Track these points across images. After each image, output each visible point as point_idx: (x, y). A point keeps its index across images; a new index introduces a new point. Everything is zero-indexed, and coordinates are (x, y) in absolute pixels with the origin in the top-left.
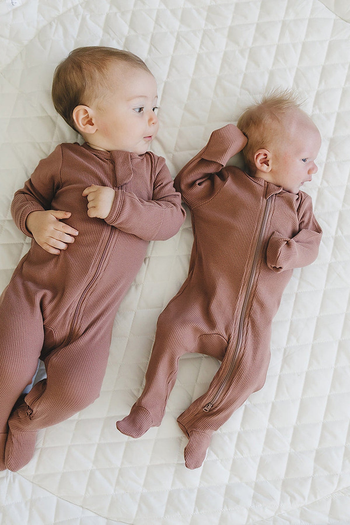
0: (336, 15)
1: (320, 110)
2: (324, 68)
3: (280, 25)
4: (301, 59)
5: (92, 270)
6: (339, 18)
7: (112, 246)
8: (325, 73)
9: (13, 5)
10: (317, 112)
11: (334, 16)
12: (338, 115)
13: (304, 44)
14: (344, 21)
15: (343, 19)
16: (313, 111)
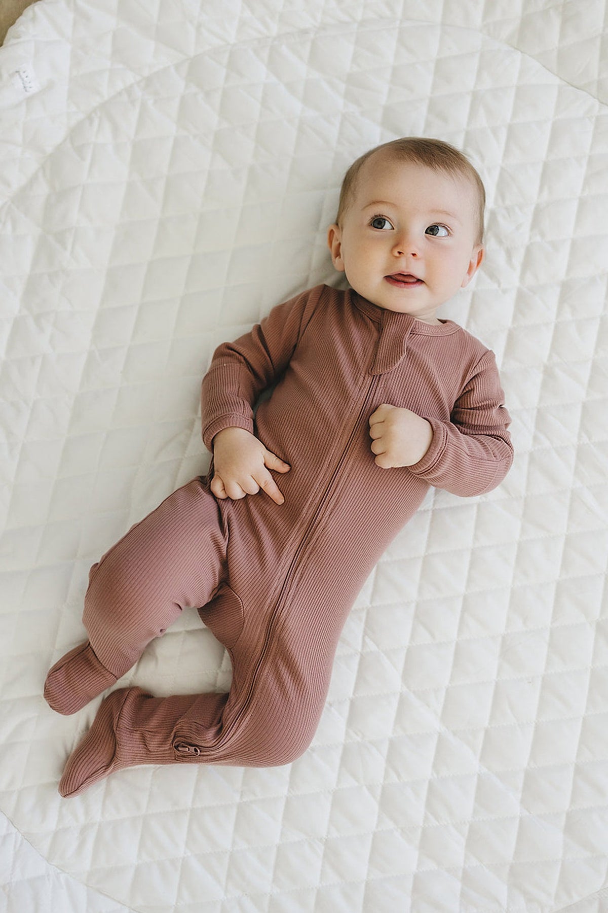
0: (561, 78)
1: (543, 235)
2: (546, 166)
3: (468, 99)
4: (507, 152)
5: (307, 512)
6: (566, 83)
7: (345, 475)
8: (547, 175)
9: (26, 91)
10: (538, 238)
11: (557, 81)
12: (574, 244)
13: (511, 129)
14: (573, 88)
15: (572, 86)
16: (530, 238)
